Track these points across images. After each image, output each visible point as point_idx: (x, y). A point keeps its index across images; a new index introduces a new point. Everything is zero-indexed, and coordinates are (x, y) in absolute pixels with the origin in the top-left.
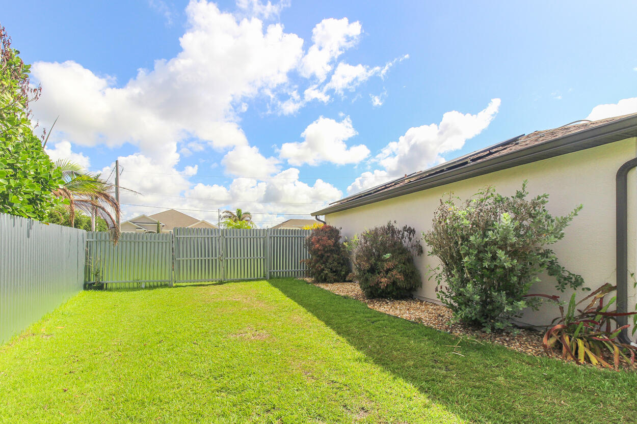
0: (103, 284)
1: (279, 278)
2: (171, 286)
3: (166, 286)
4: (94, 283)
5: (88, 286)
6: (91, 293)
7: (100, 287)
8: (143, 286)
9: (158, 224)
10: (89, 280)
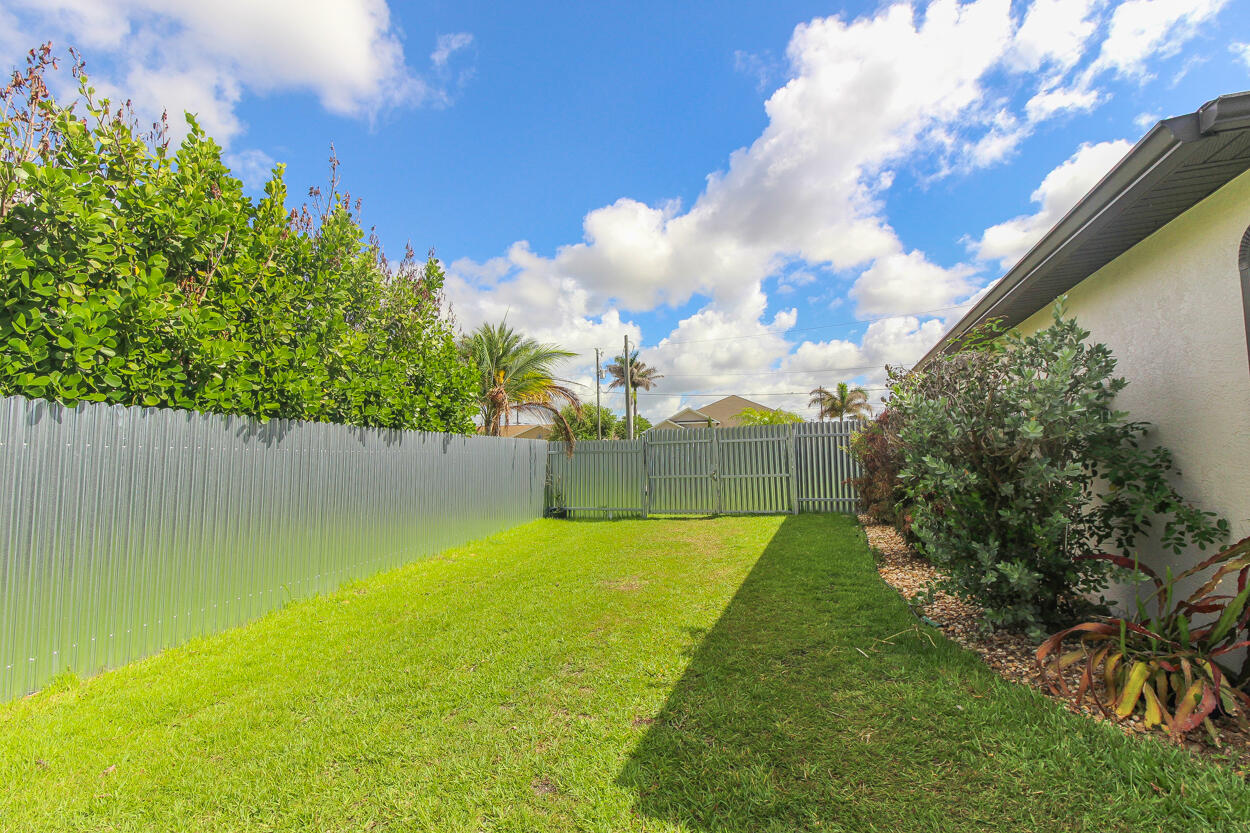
0: (566, 511)
1: (817, 512)
2: (646, 519)
3: (638, 517)
4: (555, 510)
5: (549, 513)
6: (552, 522)
7: (562, 515)
8: (611, 517)
9: (709, 421)
10: (552, 505)
